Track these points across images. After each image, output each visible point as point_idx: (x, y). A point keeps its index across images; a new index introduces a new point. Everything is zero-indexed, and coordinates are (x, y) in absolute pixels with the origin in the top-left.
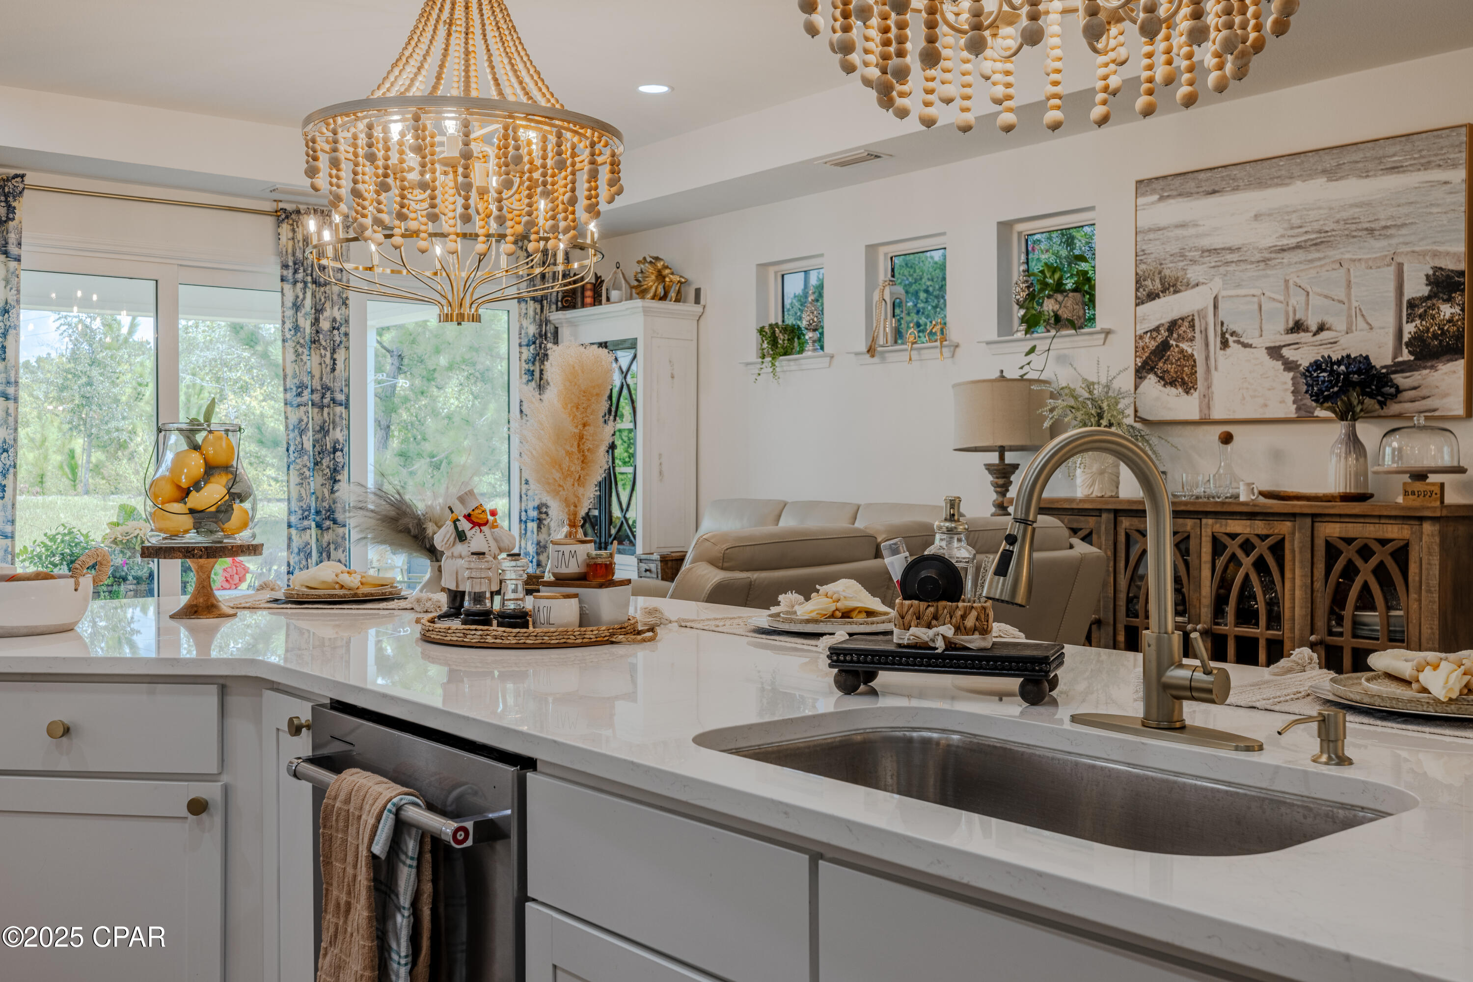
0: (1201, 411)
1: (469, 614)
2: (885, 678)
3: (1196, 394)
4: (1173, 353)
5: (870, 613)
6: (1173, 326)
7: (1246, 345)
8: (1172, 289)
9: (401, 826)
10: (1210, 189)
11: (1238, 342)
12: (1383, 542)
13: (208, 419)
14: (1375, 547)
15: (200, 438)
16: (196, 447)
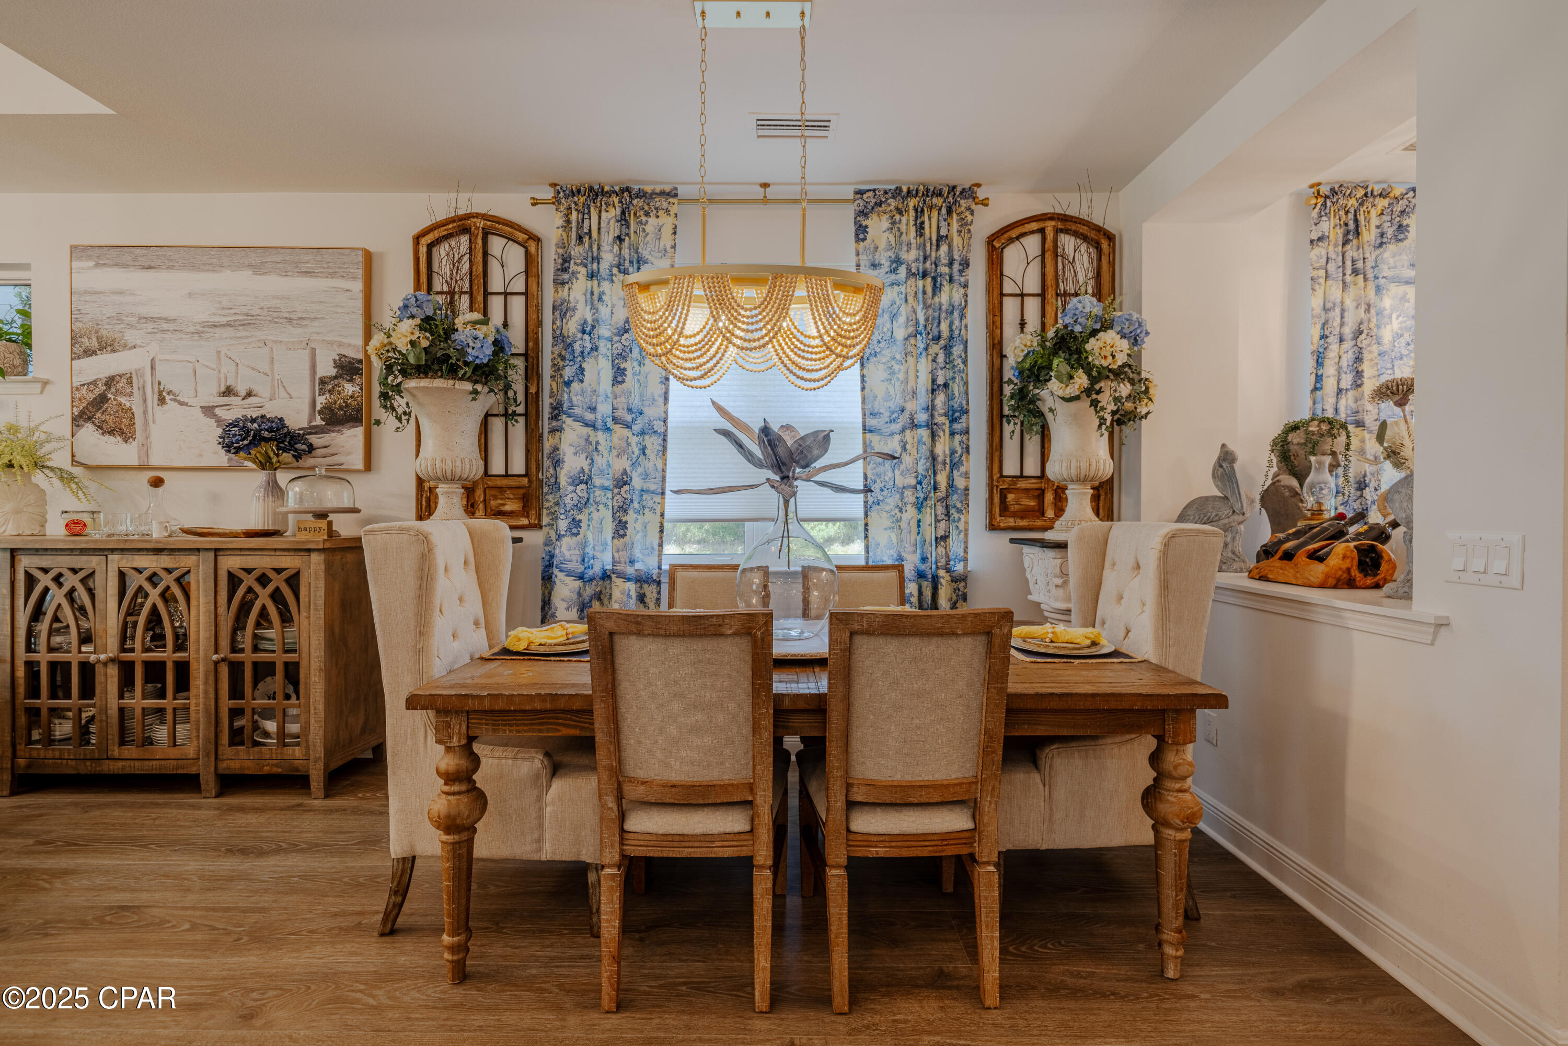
0: (139, 458)
3: (135, 443)
4: (111, 406)
6: (110, 381)
7: (182, 404)
8: (109, 348)
10: (146, 264)
11: (175, 400)
12: (278, 571)
14: (272, 575)
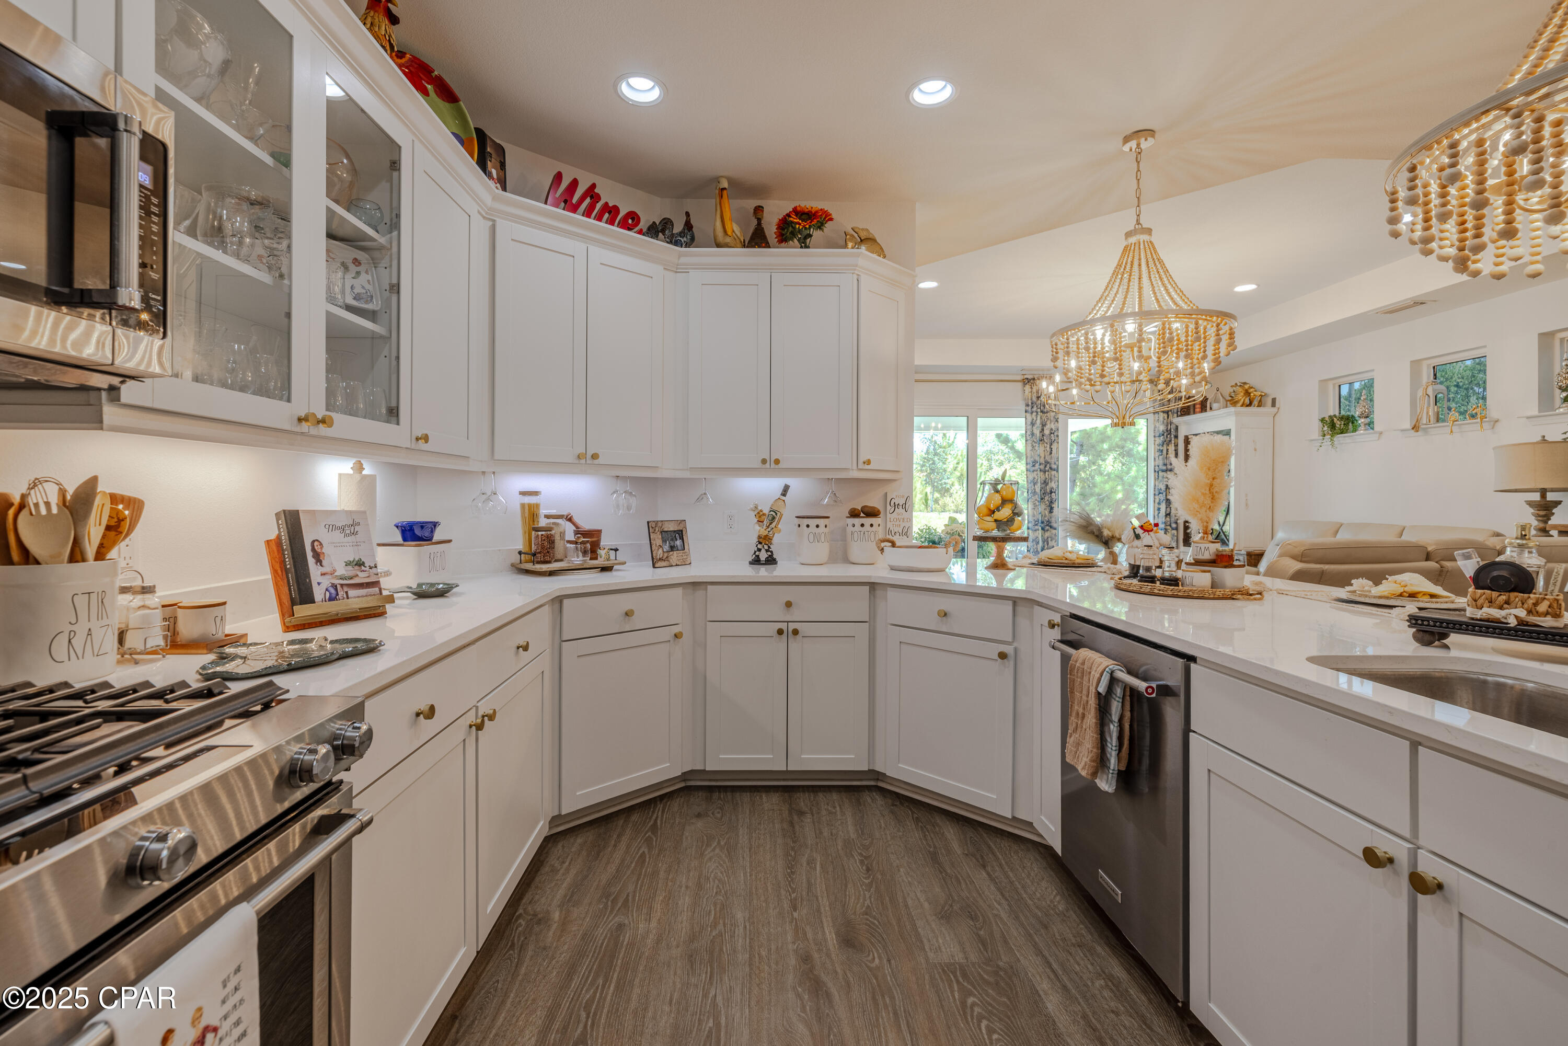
1: (1142, 577)
2: (1454, 638)
5: (1432, 596)
9: (1113, 680)
13: (1003, 478)
15: (999, 487)
16: (997, 491)
